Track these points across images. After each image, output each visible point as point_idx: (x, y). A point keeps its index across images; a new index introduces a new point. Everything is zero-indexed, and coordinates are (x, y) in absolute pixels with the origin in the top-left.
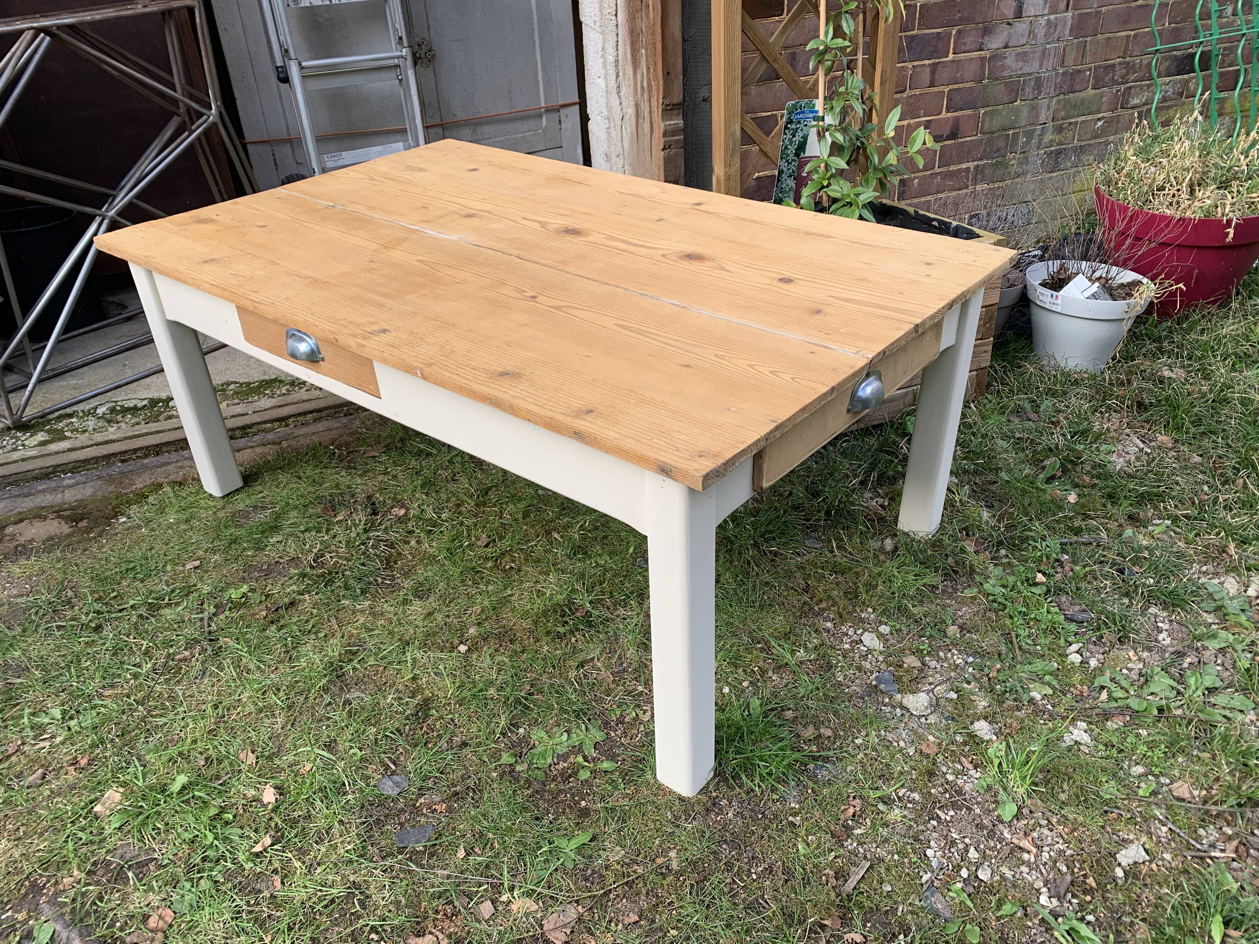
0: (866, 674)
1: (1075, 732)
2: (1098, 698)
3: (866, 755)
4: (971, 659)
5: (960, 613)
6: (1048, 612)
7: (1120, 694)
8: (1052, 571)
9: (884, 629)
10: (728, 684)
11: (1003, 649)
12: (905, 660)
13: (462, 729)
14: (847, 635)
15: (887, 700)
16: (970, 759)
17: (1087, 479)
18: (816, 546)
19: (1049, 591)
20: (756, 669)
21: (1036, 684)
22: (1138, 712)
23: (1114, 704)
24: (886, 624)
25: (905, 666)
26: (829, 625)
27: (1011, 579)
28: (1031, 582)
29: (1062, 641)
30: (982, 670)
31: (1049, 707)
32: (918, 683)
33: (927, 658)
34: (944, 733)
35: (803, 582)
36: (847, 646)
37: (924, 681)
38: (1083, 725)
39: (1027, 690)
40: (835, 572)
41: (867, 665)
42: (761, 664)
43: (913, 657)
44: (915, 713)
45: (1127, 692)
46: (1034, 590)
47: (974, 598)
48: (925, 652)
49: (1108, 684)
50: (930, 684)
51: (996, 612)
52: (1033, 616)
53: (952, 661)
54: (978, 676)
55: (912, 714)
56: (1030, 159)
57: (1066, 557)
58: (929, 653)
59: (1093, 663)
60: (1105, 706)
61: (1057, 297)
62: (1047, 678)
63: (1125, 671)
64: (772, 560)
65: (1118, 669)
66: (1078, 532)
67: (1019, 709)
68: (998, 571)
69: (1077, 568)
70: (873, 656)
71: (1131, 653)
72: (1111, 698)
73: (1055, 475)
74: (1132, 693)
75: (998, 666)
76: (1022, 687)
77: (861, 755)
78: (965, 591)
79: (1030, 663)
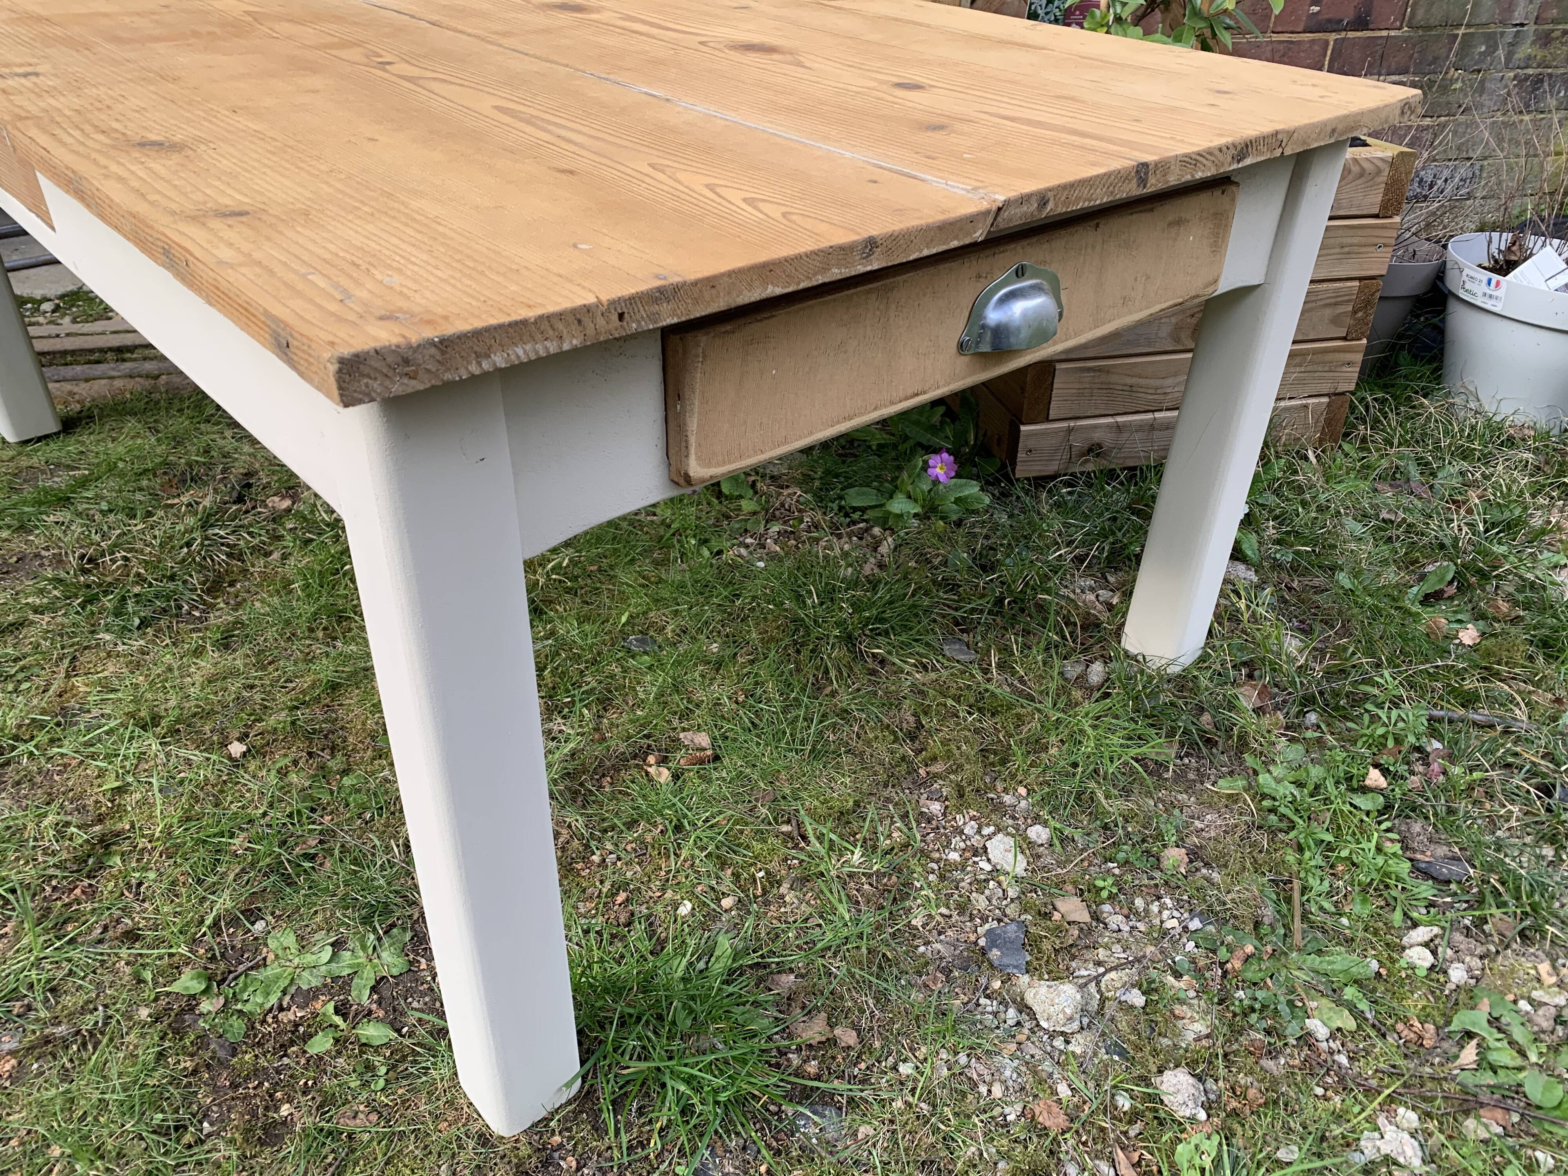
0: (971, 919)
1: (1389, 1131)
2: (1457, 1057)
3: (908, 1105)
4: (1195, 924)
5: (1198, 824)
6: (1379, 850)
7: (1504, 1056)
8: (1402, 769)
9: (1038, 833)
10: (692, 895)
11: (1268, 913)
12: (1059, 904)
13: (146, 905)
14: (962, 832)
15: (997, 984)
16: (1135, 1157)
17: (1504, 607)
18: (961, 657)
19: (1388, 807)
20: (762, 874)
21: (1324, 1001)
22: (1539, 1108)
23: (1488, 1078)
24: (1045, 824)
25: (1057, 916)
26: (936, 808)
27: (1316, 772)
28: (1355, 783)
29: (1397, 917)
30: (1214, 952)
31: (1343, 1059)
32: (1073, 958)
33: (1107, 908)
34: (1091, 1084)
35: (912, 719)
36: (954, 856)
37: (1088, 955)
38: (1409, 1117)
39: (1301, 1012)
40: (980, 710)
41: (980, 902)
42: (773, 866)
43: (1077, 900)
44: (1044, 1024)
45: (1522, 1054)
46: (1358, 800)
47: (1233, 798)
48: (1105, 894)
49: (1483, 1029)
50: (1099, 964)
51: (1273, 832)
52: (1345, 853)
53: (1157, 922)
54: (1202, 963)
55: (1038, 1025)
56: (1488, 85)
57: (1437, 745)
58: (1112, 897)
59: (1457, 974)
60: (1468, 1079)
61: (1498, 283)
62: (1350, 993)
63: (1524, 1005)
64: (873, 672)
65: (1511, 997)
66: (1469, 700)
67: (1273, 1053)
68: (1295, 752)
69: (1457, 770)
70: (1000, 884)
71: (1544, 968)
72: (1484, 1063)
73: (1442, 591)
74: (1533, 1058)
75: (1249, 949)
76: (1291, 1004)
77: (898, 1104)
78: (1221, 782)
79: (1319, 953)
